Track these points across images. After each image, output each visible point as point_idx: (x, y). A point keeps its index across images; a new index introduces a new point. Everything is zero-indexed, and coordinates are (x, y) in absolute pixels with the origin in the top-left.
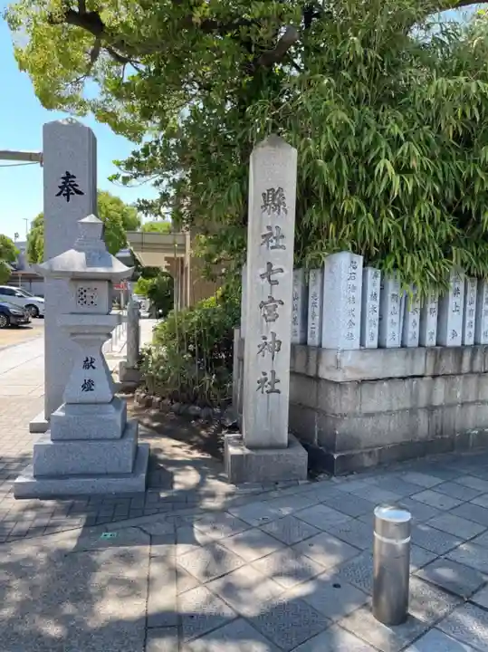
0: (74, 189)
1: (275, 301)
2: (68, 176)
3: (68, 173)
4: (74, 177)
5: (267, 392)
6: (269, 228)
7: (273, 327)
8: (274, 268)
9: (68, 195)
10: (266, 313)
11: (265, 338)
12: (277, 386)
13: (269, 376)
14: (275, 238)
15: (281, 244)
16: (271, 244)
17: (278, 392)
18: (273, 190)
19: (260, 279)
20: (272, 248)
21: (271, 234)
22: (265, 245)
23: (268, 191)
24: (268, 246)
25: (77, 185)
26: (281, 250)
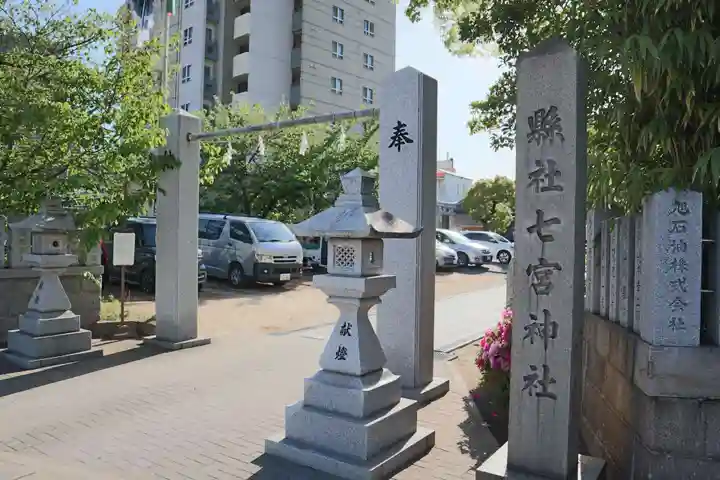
0: (405, 138)
1: (550, 265)
2: (400, 125)
3: (399, 122)
4: (405, 125)
5: (538, 395)
6: (538, 163)
7: (545, 302)
8: (547, 217)
9: (399, 145)
10: (536, 282)
11: (533, 317)
12: (550, 389)
13: (540, 373)
14: (546, 176)
15: (556, 184)
16: (541, 185)
17: (553, 397)
18: (543, 110)
19: (527, 235)
20: (543, 190)
21: (542, 171)
22: (533, 187)
23: (536, 113)
24: (538, 188)
25: (407, 134)
26: (556, 192)
